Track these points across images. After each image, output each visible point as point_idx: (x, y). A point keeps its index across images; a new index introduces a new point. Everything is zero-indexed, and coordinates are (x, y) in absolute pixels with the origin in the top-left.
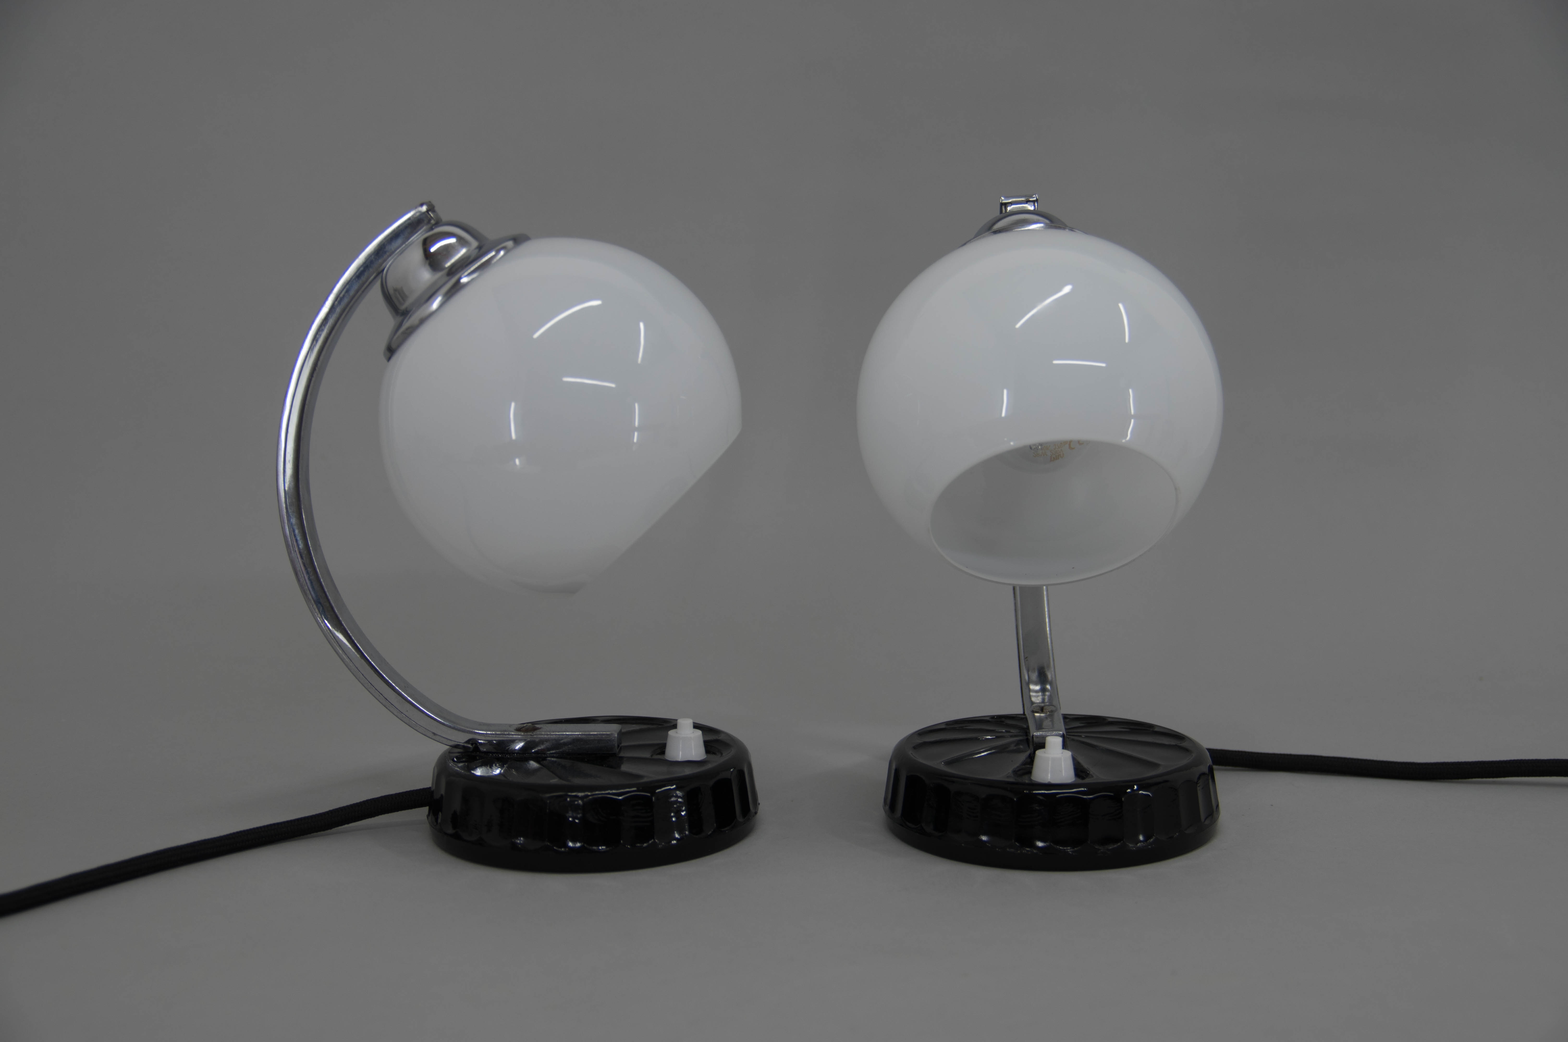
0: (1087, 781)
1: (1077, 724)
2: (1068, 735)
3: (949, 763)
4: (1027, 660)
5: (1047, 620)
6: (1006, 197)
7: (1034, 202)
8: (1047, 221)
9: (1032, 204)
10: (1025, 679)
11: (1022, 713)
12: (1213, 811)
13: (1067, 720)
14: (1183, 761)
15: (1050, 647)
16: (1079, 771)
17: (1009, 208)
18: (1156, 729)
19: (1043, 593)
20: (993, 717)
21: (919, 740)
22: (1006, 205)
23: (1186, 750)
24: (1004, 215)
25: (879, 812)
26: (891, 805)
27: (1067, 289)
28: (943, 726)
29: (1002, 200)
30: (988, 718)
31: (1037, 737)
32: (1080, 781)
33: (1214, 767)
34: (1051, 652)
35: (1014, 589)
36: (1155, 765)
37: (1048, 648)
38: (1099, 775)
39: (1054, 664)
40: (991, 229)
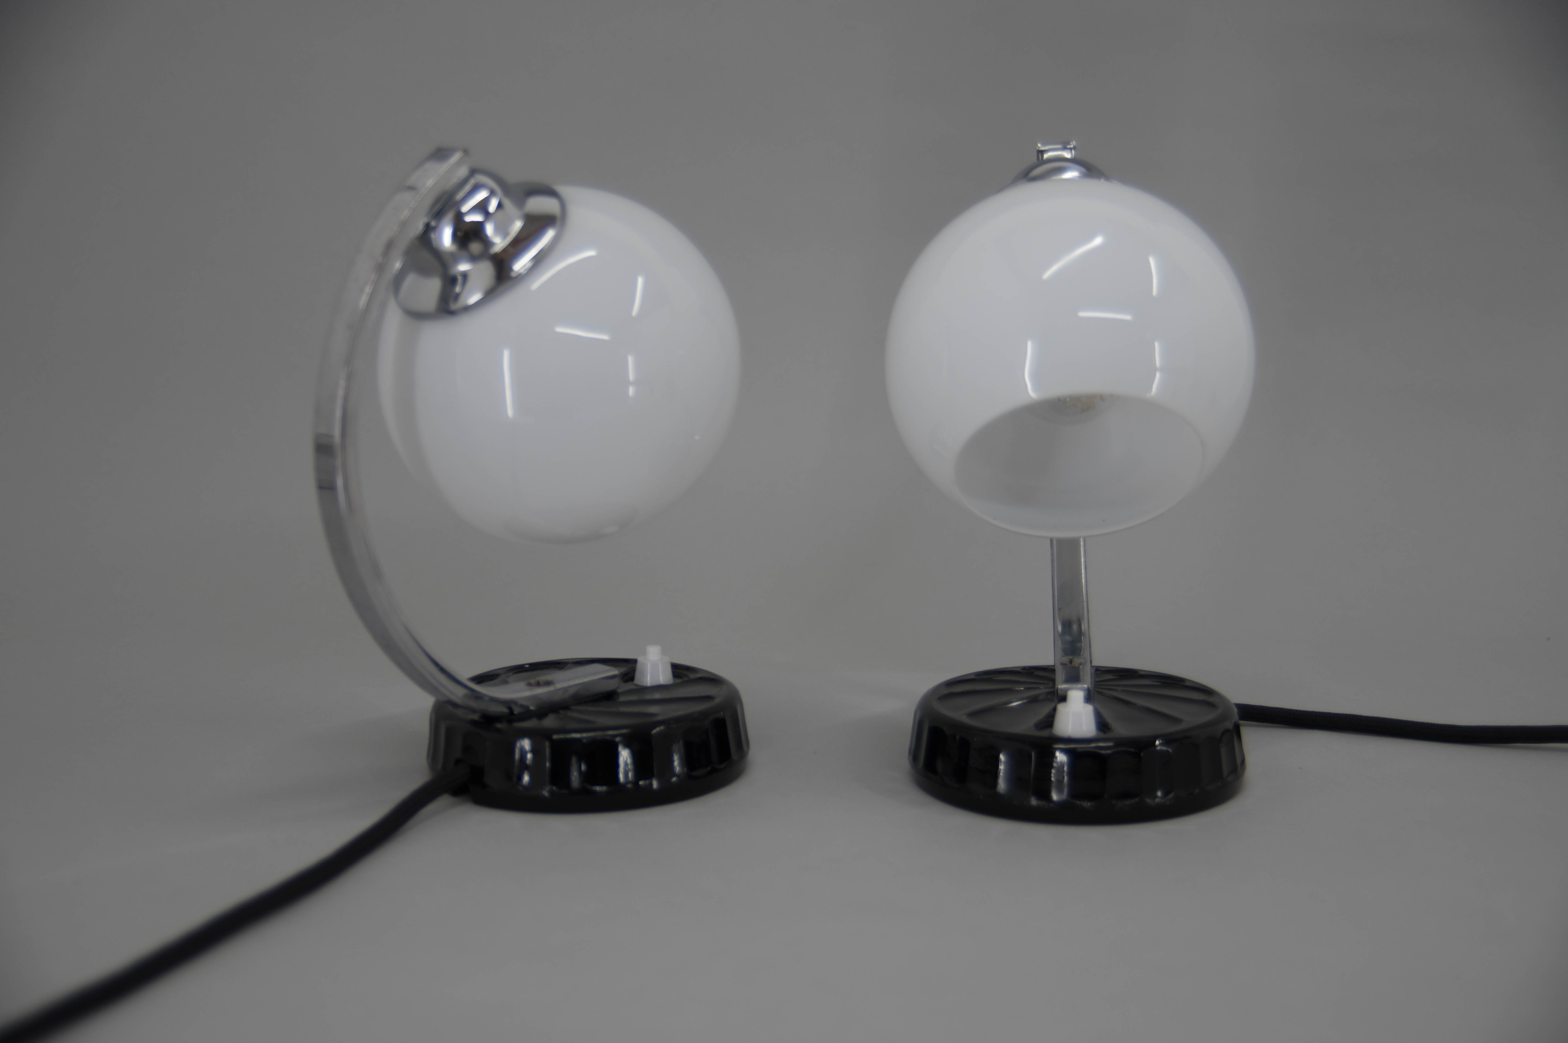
0: (1109, 735)
1: (1109, 677)
2: (1097, 688)
3: (972, 714)
4: (1060, 612)
5: (1083, 571)
6: (1044, 144)
7: (1071, 149)
8: (1083, 170)
9: (1069, 151)
10: (1058, 631)
11: (1053, 664)
12: (1237, 767)
13: (1099, 672)
14: (1208, 716)
15: (1085, 599)
16: (1102, 725)
17: (1046, 156)
18: (1187, 684)
19: (1080, 544)
20: (1024, 668)
21: (946, 691)
22: (1042, 152)
23: (1212, 705)
24: (1041, 162)
25: (904, 762)
26: (914, 756)
27: (1098, 241)
28: (973, 677)
29: (1039, 147)
30: (1019, 670)
31: (1061, 690)
32: (1102, 735)
33: (1241, 722)
34: (1085, 604)
35: (1051, 540)
36: (1176, 720)
37: (1083, 600)
38: (1122, 729)
39: (1088, 615)
40: (1027, 175)
